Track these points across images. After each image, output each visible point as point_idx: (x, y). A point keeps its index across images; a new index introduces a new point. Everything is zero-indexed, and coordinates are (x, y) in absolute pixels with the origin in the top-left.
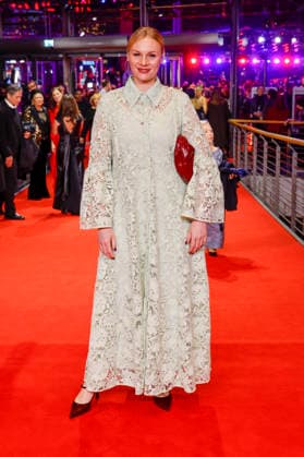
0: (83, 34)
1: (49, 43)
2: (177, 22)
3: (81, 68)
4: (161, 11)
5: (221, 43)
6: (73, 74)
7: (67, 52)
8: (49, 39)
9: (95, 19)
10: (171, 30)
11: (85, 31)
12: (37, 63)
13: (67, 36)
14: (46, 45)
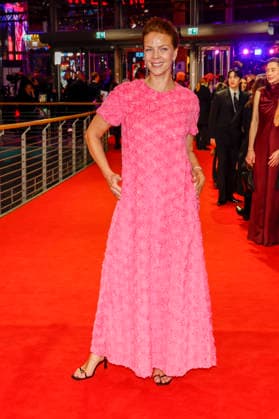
0: (134, 26)
1: (100, 35)
2: (229, 12)
3: (134, 60)
5: (271, 32)
6: (124, 65)
7: (118, 43)
8: (101, 31)
9: (146, 11)
10: (223, 20)
11: (136, 23)
12: (90, 54)
13: (119, 28)
14: (98, 37)
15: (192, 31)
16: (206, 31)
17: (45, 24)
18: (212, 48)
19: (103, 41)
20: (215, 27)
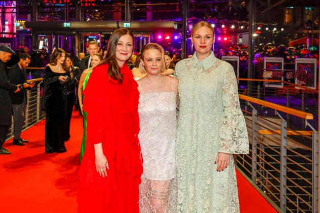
0: (89, 20)
1: (66, 25)
2: (149, 14)
3: (88, 40)
4: (138, 7)
5: (176, 27)
6: (82, 44)
7: (78, 30)
8: (67, 22)
9: (97, 10)
10: (145, 19)
11: (90, 18)
12: (59, 36)
13: (79, 21)
14: (65, 26)
15: (127, 25)
16: (136, 25)
17: (29, 16)
18: (139, 35)
19: (68, 28)
20: (141, 23)
